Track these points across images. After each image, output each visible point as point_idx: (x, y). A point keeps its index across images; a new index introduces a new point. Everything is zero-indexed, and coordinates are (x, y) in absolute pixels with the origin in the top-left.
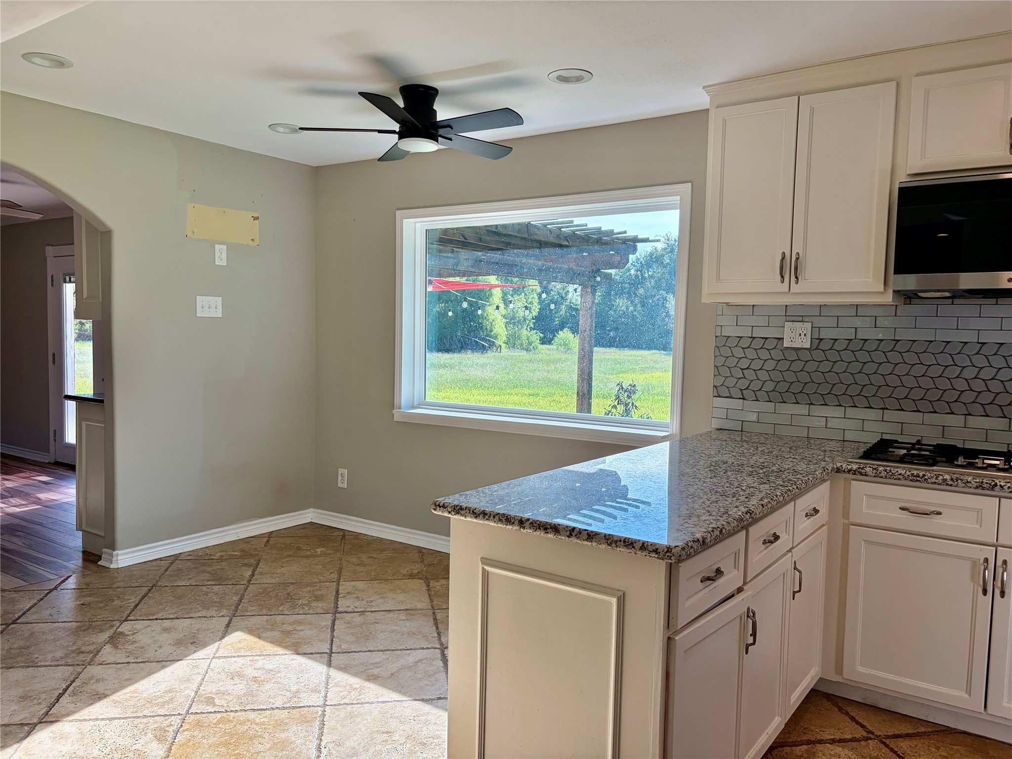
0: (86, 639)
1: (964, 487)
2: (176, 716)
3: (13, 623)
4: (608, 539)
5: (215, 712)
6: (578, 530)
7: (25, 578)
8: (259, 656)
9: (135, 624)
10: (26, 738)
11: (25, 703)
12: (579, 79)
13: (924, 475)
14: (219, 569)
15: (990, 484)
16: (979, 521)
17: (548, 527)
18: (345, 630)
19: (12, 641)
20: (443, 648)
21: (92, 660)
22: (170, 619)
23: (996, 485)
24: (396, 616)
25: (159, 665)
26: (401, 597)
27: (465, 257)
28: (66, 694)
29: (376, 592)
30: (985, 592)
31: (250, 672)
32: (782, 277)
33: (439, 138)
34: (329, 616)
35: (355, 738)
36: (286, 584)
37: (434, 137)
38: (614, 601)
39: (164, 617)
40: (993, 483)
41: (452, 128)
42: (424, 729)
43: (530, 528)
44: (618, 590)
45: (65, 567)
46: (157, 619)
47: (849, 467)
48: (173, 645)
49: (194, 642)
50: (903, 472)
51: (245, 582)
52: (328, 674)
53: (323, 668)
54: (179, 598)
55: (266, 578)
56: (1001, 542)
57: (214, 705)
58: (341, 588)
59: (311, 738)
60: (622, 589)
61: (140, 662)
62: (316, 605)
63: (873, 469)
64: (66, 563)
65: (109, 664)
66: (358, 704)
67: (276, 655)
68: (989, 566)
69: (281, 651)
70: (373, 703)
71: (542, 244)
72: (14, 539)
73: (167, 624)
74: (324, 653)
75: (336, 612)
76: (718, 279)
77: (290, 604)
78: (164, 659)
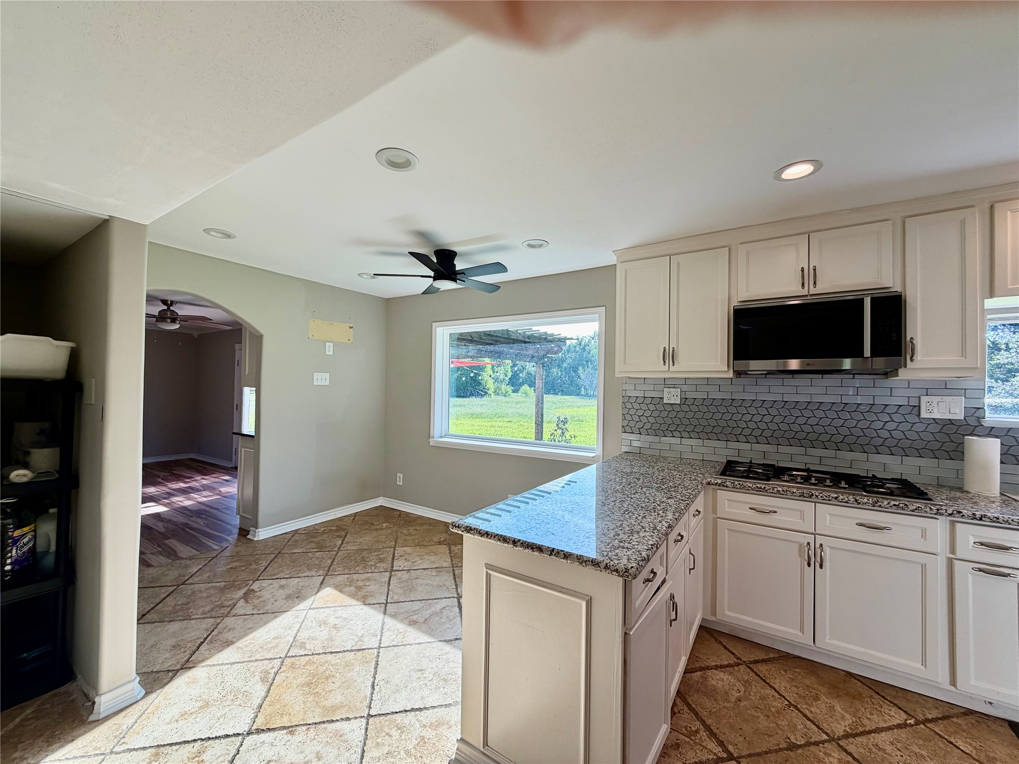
0: (229, 595)
1: (791, 496)
2: (278, 660)
3: (182, 584)
4: (579, 559)
5: (305, 655)
6: (557, 550)
7: (198, 549)
8: (340, 606)
9: (262, 583)
10: (169, 682)
11: (175, 651)
12: (540, 246)
13: (765, 488)
14: (321, 540)
15: (809, 494)
16: (802, 517)
17: (535, 547)
18: (397, 585)
19: (178, 598)
20: (459, 597)
21: (229, 612)
22: (286, 578)
23: (813, 495)
24: (429, 573)
25: (273, 615)
26: (433, 558)
27: (472, 349)
28: (205, 643)
29: (418, 555)
30: (809, 565)
31: (332, 621)
32: (664, 362)
33: (458, 281)
34: (387, 574)
35: (399, 676)
36: (362, 550)
37: (454, 280)
38: (584, 604)
39: (281, 577)
40: (811, 494)
41: (465, 275)
42: (446, 666)
43: (521, 547)
44: (587, 595)
45: (226, 540)
46: (277, 579)
47: (716, 482)
48: (285, 599)
49: (298, 596)
50: (751, 485)
51: (336, 549)
52: (383, 621)
53: (380, 616)
54: (294, 562)
55: (350, 546)
56: (817, 532)
57: (305, 649)
58: (396, 552)
59: (368, 676)
60: (590, 595)
61: (261, 614)
62: (379, 565)
63: (732, 483)
64: (227, 537)
65: (240, 615)
66: (402, 645)
67: (351, 606)
68: (811, 547)
69: (354, 602)
70: (412, 645)
71: (515, 341)
72: (199, 520)
73: (283, 582)
74: (382, 603)
75: (392, 571)
76: (625, 363)
77: (363, 565)
78: (277, 611)
